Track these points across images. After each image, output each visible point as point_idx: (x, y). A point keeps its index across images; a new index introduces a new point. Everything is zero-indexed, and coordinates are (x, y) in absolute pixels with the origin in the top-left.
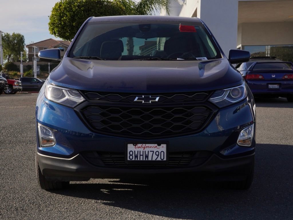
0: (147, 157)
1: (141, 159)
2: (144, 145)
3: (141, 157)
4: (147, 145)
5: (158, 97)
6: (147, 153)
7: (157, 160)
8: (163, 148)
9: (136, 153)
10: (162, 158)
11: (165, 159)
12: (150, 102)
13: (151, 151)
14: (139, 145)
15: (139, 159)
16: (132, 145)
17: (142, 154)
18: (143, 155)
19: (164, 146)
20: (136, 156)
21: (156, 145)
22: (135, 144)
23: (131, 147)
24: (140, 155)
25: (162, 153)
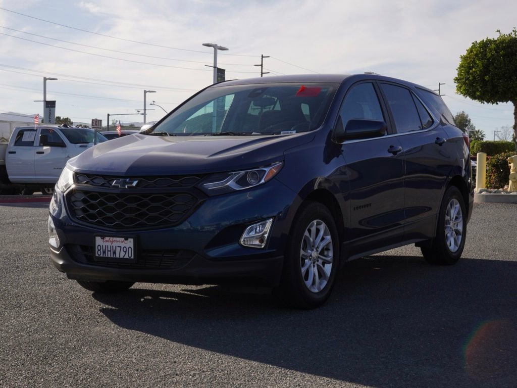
0: (115, 253)
1: (109, 256)
2: (112, 238)
3: (109, 252)
4: (115, 239)
5: (136, 180)
6: (114, 249)
7: (125, 257)
8: (130, 243)
9: (104, 248)
10: (130, 256)
11: (132, 257)
12: (126, 187)
13: (118, 247)
14: (107, 238)
15: (107, 256)
16: (100, 238)
17: (109, 249)
18: (111, 251)
19: (131, 240)
20: (104, 252)
21: (123, 239)
22: (103, 237)
23: (99, 241)
24: (108, 251)
25: (130, 249)
